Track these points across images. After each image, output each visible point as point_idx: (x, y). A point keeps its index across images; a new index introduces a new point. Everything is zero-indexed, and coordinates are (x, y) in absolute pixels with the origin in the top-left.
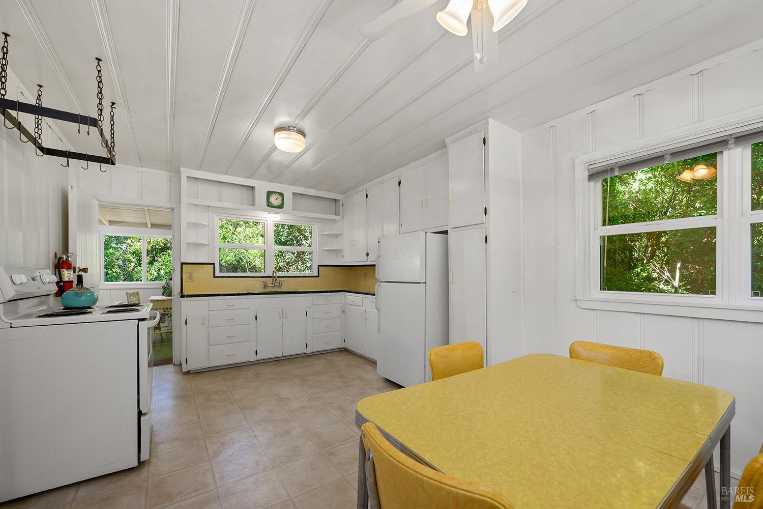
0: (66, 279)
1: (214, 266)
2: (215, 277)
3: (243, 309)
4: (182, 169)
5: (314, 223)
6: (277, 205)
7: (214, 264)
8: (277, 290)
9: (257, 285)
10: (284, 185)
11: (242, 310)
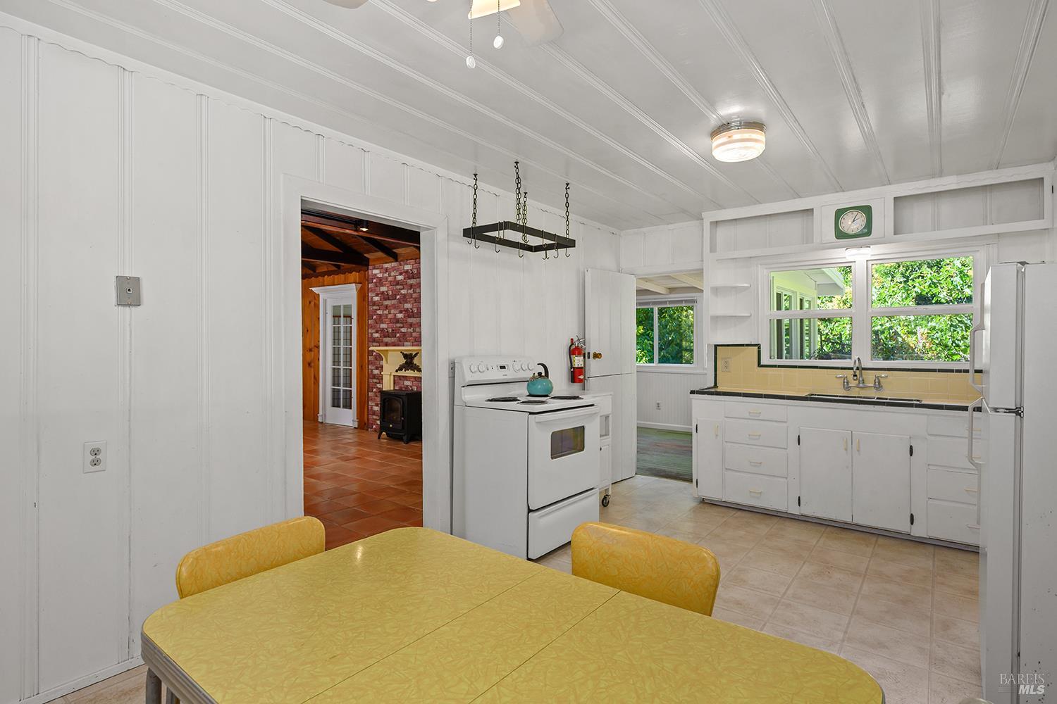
0: (576, 366)
1: (759, 348)
2: (760, 365)
3: (776, 421)
4: (704, 214)
5: (976, 249)
6: (856, 232)
7: (759, 346)
8: (873, 394)
9: (831, 383)
10: (872, 190)
11: (775, 424)
